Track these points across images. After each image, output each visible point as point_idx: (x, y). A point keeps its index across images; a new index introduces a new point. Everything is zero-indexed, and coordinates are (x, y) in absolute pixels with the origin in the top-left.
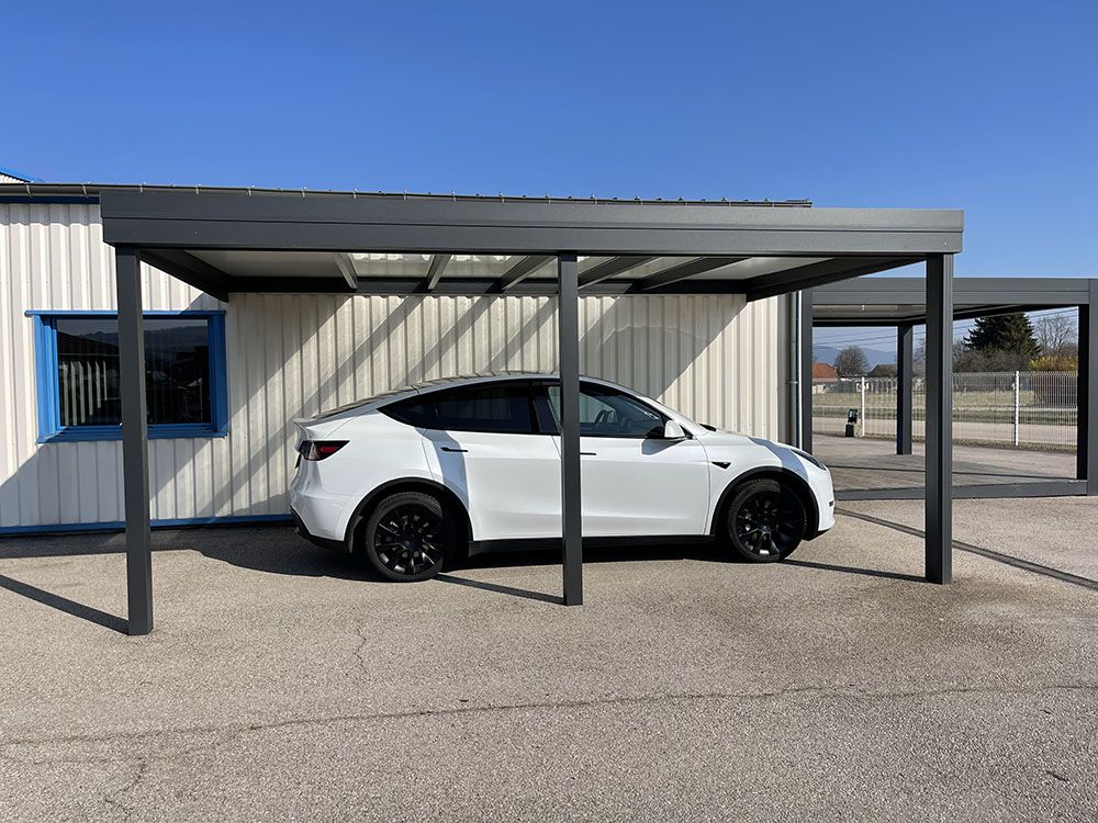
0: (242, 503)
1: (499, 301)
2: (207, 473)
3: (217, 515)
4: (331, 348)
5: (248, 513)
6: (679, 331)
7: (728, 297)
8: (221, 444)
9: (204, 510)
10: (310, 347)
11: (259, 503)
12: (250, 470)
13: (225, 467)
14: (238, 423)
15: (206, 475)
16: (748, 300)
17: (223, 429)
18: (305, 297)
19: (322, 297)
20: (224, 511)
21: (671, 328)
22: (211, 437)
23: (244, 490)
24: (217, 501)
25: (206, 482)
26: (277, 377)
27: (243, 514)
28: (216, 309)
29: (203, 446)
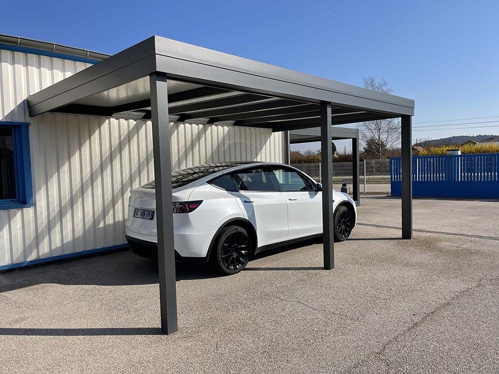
0: (45, 250)
1: (182, 126)
2: (19, 233)
3: (28, 260)
4: (98, 149)
5: (49, 256)
6: (251, 144)
7: (266, 129)
8: (29, 212)
9: (18, 258)
10: (86, 148)
11: (57, 248)
12: (50, 227)
13: (32, 227)
14: (40, 198)
15: (19, 234)
16: (273, 132)
17: (31, 202)
18: (82, 117)
19: (92, 118)
20: (32, 257)
21: (248, 142)
22: (22, 208)
23: (46, 241)
24: (26, 251)
25: (19, 239)
26: (66, 167)
27: (46, 257)
28: (24, 122)
29: (15, 215)
